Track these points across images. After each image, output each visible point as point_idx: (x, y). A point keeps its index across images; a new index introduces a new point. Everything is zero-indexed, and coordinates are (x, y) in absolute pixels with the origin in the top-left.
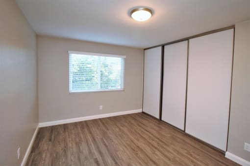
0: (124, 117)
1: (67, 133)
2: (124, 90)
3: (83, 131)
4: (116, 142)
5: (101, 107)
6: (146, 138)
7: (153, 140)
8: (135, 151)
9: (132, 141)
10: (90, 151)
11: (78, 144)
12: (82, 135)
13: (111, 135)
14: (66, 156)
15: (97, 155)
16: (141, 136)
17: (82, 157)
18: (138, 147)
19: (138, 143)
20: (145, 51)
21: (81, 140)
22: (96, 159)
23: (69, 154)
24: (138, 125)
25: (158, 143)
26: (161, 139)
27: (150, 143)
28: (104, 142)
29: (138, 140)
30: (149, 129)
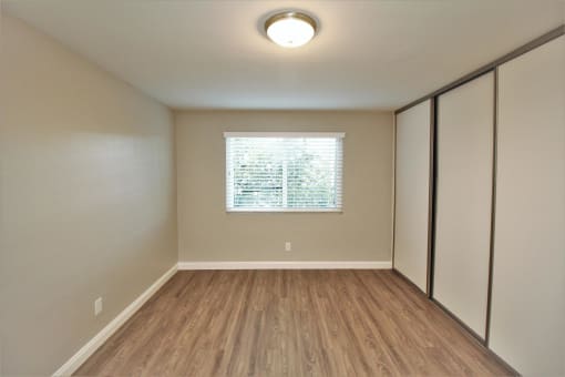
0: (340, 273)
1: (210, 288)
2: (341, 213)
3: (238, 289)
4: (283, 327)
5: (288, 246)
6: (358, 336)
7: (373, 346)
8: (309, 358)
9: (319, 333)
10: (223, 332)
11: (212, 313)
12: (230, 298)
13: (282, 310)
14: (179, 330)
15: (228, 346)
16: (350, 328)
17: (202, 341)
18: (324, 352)
19: (329, 341)
20: (399, 116)
21: (221, 307)
22: (223, 352)
23: (187, 328)
24: (360, 299)
25: (382, 358)
26: (396, 349)
27: (359, 350)
28: (259, 321)
29: (334, 335)
30: (381, 316)
